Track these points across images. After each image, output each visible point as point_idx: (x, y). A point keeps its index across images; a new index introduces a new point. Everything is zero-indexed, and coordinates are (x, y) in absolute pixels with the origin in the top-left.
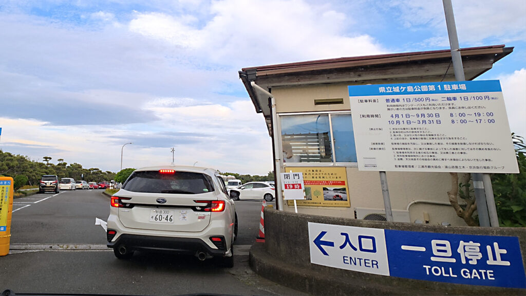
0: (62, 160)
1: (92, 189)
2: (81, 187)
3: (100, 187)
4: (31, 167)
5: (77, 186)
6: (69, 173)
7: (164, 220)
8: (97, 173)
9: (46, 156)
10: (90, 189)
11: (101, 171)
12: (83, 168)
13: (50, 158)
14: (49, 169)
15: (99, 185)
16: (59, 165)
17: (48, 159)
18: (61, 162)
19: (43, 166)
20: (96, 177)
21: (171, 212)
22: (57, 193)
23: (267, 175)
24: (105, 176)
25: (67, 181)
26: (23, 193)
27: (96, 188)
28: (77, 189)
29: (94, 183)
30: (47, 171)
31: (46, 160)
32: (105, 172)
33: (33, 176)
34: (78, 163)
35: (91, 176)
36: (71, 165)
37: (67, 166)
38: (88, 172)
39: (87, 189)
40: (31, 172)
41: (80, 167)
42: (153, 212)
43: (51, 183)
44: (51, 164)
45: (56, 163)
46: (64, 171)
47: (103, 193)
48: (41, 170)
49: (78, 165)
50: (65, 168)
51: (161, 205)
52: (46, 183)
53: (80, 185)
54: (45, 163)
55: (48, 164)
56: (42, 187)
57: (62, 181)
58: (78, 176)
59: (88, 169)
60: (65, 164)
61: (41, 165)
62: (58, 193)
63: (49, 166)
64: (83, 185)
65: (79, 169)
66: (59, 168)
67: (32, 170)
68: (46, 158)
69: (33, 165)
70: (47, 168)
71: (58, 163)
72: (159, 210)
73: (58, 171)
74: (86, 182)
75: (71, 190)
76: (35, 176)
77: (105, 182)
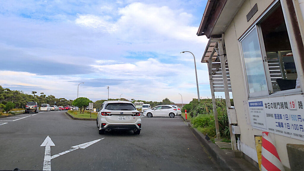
0: (43, 93)
1: (61, 110)
2: (54, 109)
3: (65, 109)
4: (23, 98)
5: (51, 108)
6: (47, 101)
7: (122, 119)
8: (63, 101)
9: (33, 91)
10: (59, 110)
11: (66, 100)
12: (56, 98)
13: (36, 92)
14: (35, 99)
15: (65, 108)
16: (41, 96)
17: (35, 93)
18: (42, 95)
19: (31, 97)
20: (63, 103)
21: (125, 117)
22: (36, 113)
23: (162, 101)
24: (68, 103)
25: (45, 106)
26: (12, 113)
27: (63, 110)
28: (51, 110)
29: (62, 107)
30: (33, 100)
31: (33, 94)
32: (69, 100)
33: (24, 103)
34: (52, 95)
35: (60, 103)
36: (48, 96)
37: (46, 96)
38: (58, 101)
39: (58, 110)
40: (23, 100)
41: (54, 97)
42: (119, 117)
43: (32, 107)
44: (36, 96)
45: (39, 95)
46: (44, 100)
47: (66, 113)
48: (30, 99)
49: (53, 96)
50: (45, 98)
51: (122, 114)
52: (29, 107)
53: (53, 108)
54: (33, 95)
55: (34, 96)
56: (27, 109)
57: (42, 105)
58: (53, 103)
59: (59, 98)
60: (45, 96)
61: (30, 96)
62: (38, 113)
63: (35, 97)
64: (55, 108)
65: (54, 99)
66: (41, 98)
67: (24, 99)
68: (33, 92)
69: (25, 96)
70: (34, 98)
71: (41, 95)
72: (120, 116)
73: (40, 100)
74: (57, 106)
75: (47, 111)
76: (25, 103)
77: (68, 106)
